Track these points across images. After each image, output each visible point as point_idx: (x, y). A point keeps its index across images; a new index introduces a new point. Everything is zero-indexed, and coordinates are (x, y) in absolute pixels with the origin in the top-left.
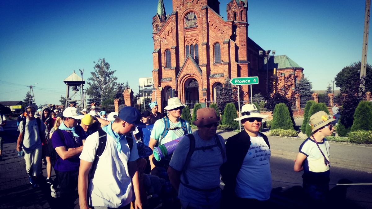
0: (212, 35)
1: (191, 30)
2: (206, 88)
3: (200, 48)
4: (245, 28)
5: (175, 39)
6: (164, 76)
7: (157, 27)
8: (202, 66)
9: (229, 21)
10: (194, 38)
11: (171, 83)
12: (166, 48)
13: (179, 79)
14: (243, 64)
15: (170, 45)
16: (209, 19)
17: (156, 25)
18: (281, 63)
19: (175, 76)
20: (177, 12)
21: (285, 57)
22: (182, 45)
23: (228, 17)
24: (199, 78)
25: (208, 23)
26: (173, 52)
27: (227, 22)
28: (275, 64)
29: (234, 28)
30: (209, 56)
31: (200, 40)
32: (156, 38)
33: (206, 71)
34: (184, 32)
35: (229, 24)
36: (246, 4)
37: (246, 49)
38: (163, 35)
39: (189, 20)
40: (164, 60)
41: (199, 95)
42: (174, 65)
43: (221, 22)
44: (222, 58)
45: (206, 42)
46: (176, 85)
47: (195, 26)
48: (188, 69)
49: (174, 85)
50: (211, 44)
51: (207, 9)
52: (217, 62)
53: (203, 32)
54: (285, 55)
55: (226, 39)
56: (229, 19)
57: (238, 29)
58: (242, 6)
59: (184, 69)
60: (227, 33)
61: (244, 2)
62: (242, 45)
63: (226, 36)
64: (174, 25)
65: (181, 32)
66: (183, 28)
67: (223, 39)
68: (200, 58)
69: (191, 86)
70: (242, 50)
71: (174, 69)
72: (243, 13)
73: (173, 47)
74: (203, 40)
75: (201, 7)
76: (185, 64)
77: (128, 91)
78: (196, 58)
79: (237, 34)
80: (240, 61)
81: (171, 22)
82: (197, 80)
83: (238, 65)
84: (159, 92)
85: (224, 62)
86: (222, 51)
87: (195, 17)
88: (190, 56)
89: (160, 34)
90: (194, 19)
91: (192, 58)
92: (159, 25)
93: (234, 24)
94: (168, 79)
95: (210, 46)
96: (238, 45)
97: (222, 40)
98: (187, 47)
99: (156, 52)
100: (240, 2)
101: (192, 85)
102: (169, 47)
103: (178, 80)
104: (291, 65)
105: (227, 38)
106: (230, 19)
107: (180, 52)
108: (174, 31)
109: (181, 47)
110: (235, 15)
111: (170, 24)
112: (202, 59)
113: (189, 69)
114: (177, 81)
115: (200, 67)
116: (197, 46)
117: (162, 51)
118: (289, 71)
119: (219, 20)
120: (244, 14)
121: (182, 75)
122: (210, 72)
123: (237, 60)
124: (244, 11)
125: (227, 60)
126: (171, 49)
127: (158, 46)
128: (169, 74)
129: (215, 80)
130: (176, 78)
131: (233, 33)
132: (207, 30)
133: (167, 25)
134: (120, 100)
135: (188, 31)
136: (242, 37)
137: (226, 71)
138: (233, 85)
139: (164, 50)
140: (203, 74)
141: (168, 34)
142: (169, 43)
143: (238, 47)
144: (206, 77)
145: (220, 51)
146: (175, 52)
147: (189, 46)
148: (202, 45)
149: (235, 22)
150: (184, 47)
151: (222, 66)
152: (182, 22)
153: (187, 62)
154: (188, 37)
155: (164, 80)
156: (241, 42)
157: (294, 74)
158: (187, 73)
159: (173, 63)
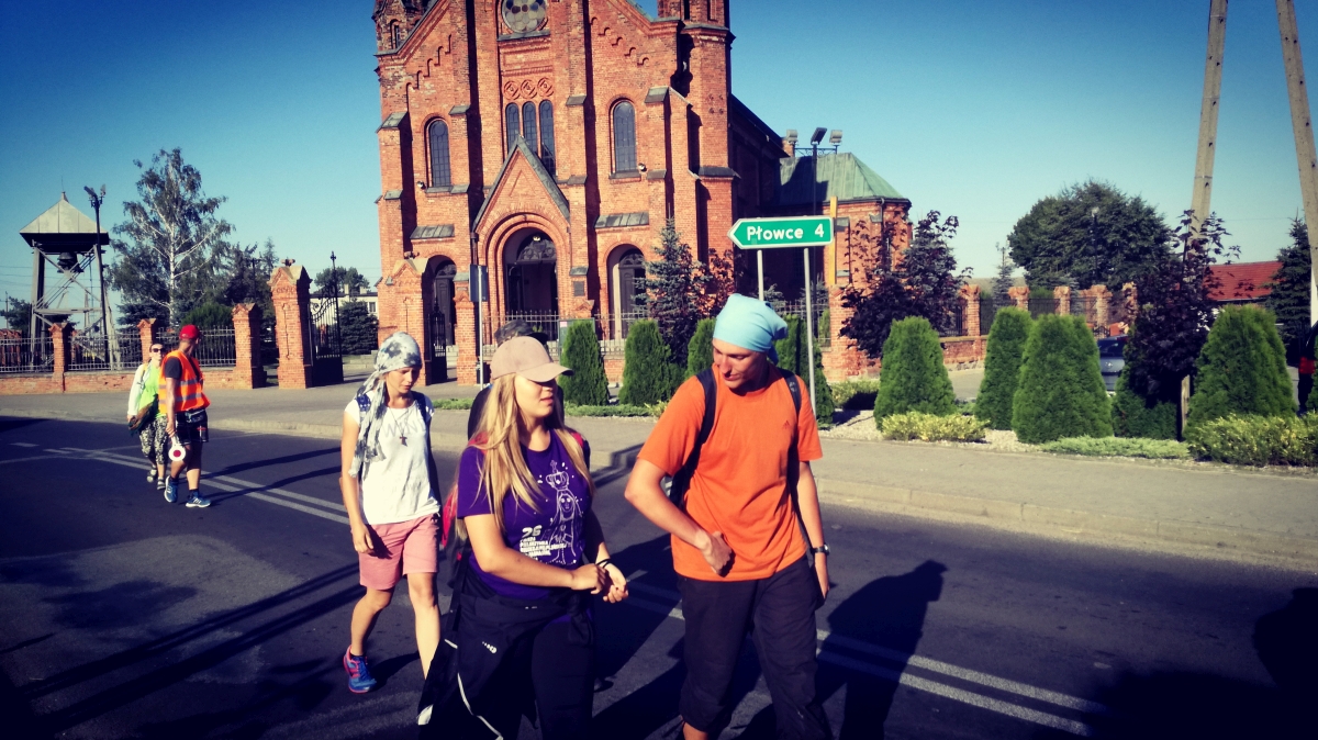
0: (604, 68)
1: (525, 48)
2: (586, 264)
3: (560, 116)
4: (722, 48)
5: (467, 79)
6: (423, 219)
7: (391, 31)
8: (569, 184)
9: (664, 19)
10: (535, 78)
11: (453, 244)
12: (429, 111)
13: (483, 234)
14: (714, 181)
15: (446, 102)
16: (591, 10)
17: (388, 22)
18: (838, 181)
19: (467, 220)
21: (852, 159)
22: (490, 101)
23: (662, 4)
24: (556, 226)
25: (587, 25)
26: (458, 130)
27: (657, 23)
28: (817, 184)
29: (684, 46)
30: (595, 147)
31: (558, 87)
32: (388, 75)
33: (583, 202)
34: (499, 54)
35: (665, 31)
37: (724, 127)
38: (415, 63)
39: (516, 10)
40: (422, 158)
41: (560, 290)
42: (461, 177)
43: (638, 23)
44: (643, 157)
45: (583, 94)
46: (474, 253)
47: (538, 33)
48: (517, 195)
49: (463, 254)
50: (600, 104)
52: (625, 172)
53: (572, 57)
54: (849, 154)
55: (656, 87)
56: (662, 12)
57: (696, 52)
59: (499, 192)
60: (657, 64)
62: (712, 111)
63: (657, 75)
64: (460, 25)
65: (488, 54)
66: (494, 37)
67: (646, 87)
68: (561, 153)
69: (526, 258)
70: (710, 129)
71: (461, 194)
73: (455, 111)
74: (572, 88)
76: (504, 175)
77: (290, 274)
78: (547, 154)
79: (694, 71)
80: (706, 168)
81: (447, 15)
82: (552, 236)
83: (698, 182)
84: (415, 279)
85: (651, 173)
86: (641, 130)
88: (523, 147)
89: (403, 57)
90: (534, 8)
91: (531, 150)
92: (401, 25)
93: (682, 33)
94: (439, 229)
95: (597, 112)
96: (697, 111)
97: (641, 90)
98: (509, 112)
99: (390, 128)
101: (532, 254)
102: (444, 108)
103: (477, 235)
104: (870, 188)
105: (657, 83)
106: (669, 14)
107: (484, 129)
108: (462, 49)
109: (488, 109)
111: (446, 20)
112: (568, 158)
113: (520, 192)
114: (477, 240)
115: (560, 186)
116: (547, 108)
117: (416, 124)
118: (864, 209)
119: (629, 15)
121: (494, 216)
122: (598, 209)
123: (694, 165)
125: (659, 165)
126: (450, 118)
127: (397, 102)
128: (441, 211)
129: (619, 235)
130: (473, 227)
131: (680, 66)
132: (583, 50)
133: (431, 24)
134: (255, 307)
135: (514, 49)
136: (713, 82)
137: (657, 203)
138: (742, 246)
139: (423, 118)
140: (572, 215)
141: (436, 60)
142: (442, 93)
143: (697, 118)
144: (585, 226)
145: (634, 131)
146: (464, 127)
147: (517, 111)
148: (568, 106)
149: (686, 23)
150: (498, 113)
151: (643, 186)
152: (489, 14)
153: (511, 168)
154: (512, 75)
155: (424, 236)
156: (707, 99)
157: (880, 220)
158: (514, 208)
159: (458, 169)
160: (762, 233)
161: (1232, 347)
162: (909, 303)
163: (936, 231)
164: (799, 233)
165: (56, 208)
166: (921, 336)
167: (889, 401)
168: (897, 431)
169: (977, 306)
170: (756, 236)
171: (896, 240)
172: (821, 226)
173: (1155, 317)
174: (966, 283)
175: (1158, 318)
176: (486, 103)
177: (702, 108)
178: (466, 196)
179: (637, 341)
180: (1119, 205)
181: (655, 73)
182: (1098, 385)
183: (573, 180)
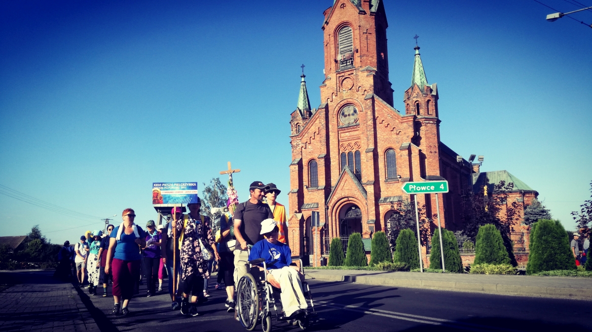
0: (382, 137)
1: (349, 130)
2: (374, 218)
3: (363, 157)
4: (435, 126)
5: (325, 144)
6: (306, 200)
7: (296, 127)
8: (367, 184)
9: (408, 115)
10: (353, 142)
12: (310, 157)
13: (330, 205)
15: (317, 153)
16: (376, 114)
17: (296, 124)
19: (324, 200)
20: (327, 105)
21: (506, 173)
23: (407, 110)
24: (362, 202)
25: (375, 120)
26: (321, 164)
27: (405, 117)
29: (417, 126)
30: (378, 169)
31: (362, 145)
32: (294, 144)
33: (373, 191)
34: (338, 133)
35: (408, 120)
36: (434, 90)
37: (437, 159)
38: (305, 139)
39: (345, 116)
40: (307, 176)
41: (363, 229)
42: (322, 183)
43: (396, 118)
44: (399, 172)
45: (373, 147)
46: (326, 214)
47: (354, 124)
48: (345, 189)
49: (322, 214)
50: (380, 151)
51: (373, 98)
53: (368, 133)
54: (505, 171)
55: (405, 143)
56: (408, 113)
57: (423, 128)
58: (429, 93)
59: (337, 188)
60: (405, 133)
61: (431, 88)
62: (431, 152)
63: (405, 138)
64: (323, 123)
65: (334, 134)
66: (336, 127)
67: (400, 143)
68: (364, 172)
69: (349, 217)
70: (431, 160)
71: (322, 189)
72: (430, 103)
73: (320, 156)
74: (368, 145)
75: (364, 96)
76: (339, 181)
78: (358, 172)
79: (422, 135)
80: (430, 176)
81: (318, 119)
82: (360, 207)
85: (403, 179)
86: (398, 161)
87: (355, 111)
88: (347, 170)
89: (301, 137)
90: (353, 115)
91: (352, 172)
92: (300, 125)
93: (416, 120)
94: (313, 204)
95: (379, 154)
96: (424, 152)
97: (398, 145)
98: (342, 156)
99: (294, 164)
100: (426, 88)
101: (352, 215)
102: (315, 156)
103: (328, 207)
105: (405, 141)
106: (410, 113)
107: (332, 163)
108: (324, 132)
109: (333, 155)
110: (418, 106)
111: (317, 122)
112: (366, 174)
114: (328, 209)
115: (363, 185)
116: (358, 154)
117: (305, 163)
118: (513, 196)
119: (393, 115)
120: (432, 106)
121: (335, 198)
122: (380, 194)
123: (423, 175)
124: (432, 101)
125: (407, 175)
126: (318, 159)
127: (298, 154)
128: (314, 197)
129: (389, 206)
130: (326, 203)
131: (415, 134)
132: (373, 130)
133: (312, 123)
135: (345, 131)
136: (431, 140)
139: (307, 160)
140: (368, 197)
141: (313, 137)
142: (316, 150)
143: (424, 155)
144: (374, 202)
145: (395, 162)
146: (324, 162)
147: (345, 155)
148: (367, 152)
149: (418, 116)
150: (338, 156)
151: (399, 185)
152: (335, 118)
153: (343, 178)
154: (344, 141)
155: (306, 207)
156: (429, 147)
157: (522, 201)
158: (343, 195)
159: (321, 180)
160: (416, 188)
164: (432, 188)
170: (413, 189)
172: (442, 185)
176: (333, 153)
177: (427, 151)
178: (324, 190)
183: (368, 182)
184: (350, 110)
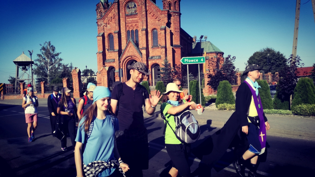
0: (150, 22)
1: (131, 17)
3: (140, 33)
4: (178, 17)
5: (117, 24)
6: (107, 57)
7: (100, 13)
8: (142, 49)
9: (165, 10)
10: (134, 24)
11: (114, 63)
12: (109, 32)
13: (122, 61)
14: (176, 48)
15: (113, 30)
16: (147, 8)
17: (99, 11)
18: (206, 48)
19: (118, 58)
20: (119, 0)
21: (210, 43)
22: (123, 30)
23: (164, 6)
24: (139, 59)
25: (146, 11)
26: (116, 37)
27: (163, 11)
28: (201, 49)
29: (169, 16)
30: (148, 40)
31: (139, 26)
32: (100, 24)
33: (145, 53)
34: (125, 18)
35: (165, 13)
37: (179, 35)
38: (106, 21)
39: (129, 8)
40: (107, 43)
42: (117, 48)
43: (158, 11)
44: (159, 42)
45: (145, 28)
46: (119, 65)
47: (135, 13)
49: (117, 66)
50: (149, 30)
52: (155, 46)
53: (143, 19)
54: (209, 42)
55: (163, 26)
56: (164, 8)
57: (172, 18)
59: (126, 51)
60: (163, 20)
62: (176, 32)
63: (163, 23)
64: (116, 12)
65: (123, 19)
66: (124, 15)
68: (140, 42)
70: (176, 36)
71: (117, 51)
72: (176, 3)
73: (115, 32)
74: (143, 26)
76: (126, 47)
77: (76, 71)
78: (137, 42)
79: (172, 22)
80: (175, 45)
81: (113, 9)
83: (173, 49)
84: (106, 72)
85: (161, 46)
86: (159, 36)
87: (135, 6)
88: (131, 40)
89: (103, 19)
90: (134, 8)
91: (133, 41)
92: (102, 12)
93: (169, 13)
94: (111, 60)
95: (149, 32)
96: (173, 32)
97: (159, 27)
98: (128, 32)
99: (100, 36)
102: (112, 31)
104: (214, 50)
106: (166, 9)
107: (122, 36)
108: (117, 17)
109: (123, 31)
110: (170, 5)
111: (113, 11)
112: (142, 43)
113: (130, 51)
114: (120, 62)
115: (140, 50)
116: (137, 31)
117: (106, 35)
118: (212, 55)
119: (156, 9)
120: (177, 5)
121: (124, 57)
122: (149, 55)
123: (172, 44)
125: (163, 44)
126: (114, 34)
127: (102, 30)
128: (112, 55)
129: (154, 61)
130: (119, 59)
131: (168, 21)
132: (145, 17)
133: (110, 12)
134: (68, 79)
135: (129, 17)
136: (176, 25)
137: (163, 53)
138: (183, 64)
139: (108, 34)
140: (143, 56)
141: (111, 20)
142: (112, 28)
143: (173, 33)
144: (146, 59)
145: (157, 36)
146: (117, 36)
147: (130, 32)
148: (142, 31)
149: (170, 11)
150: (125, 32)
151: (159, 50)
152: (123, 9)
153: (128, 46)
154: (129, 23)
155: (108, 62)
156: (175, 29)
157: (216, 57)
158: (129, 55)
159: (116, 46)
160: (188, 61)
161: (302, 87)
162: (224, 77)
163: (230, 60)
164: (197, 60)
165: (21, 55)
166: (227, 85)
167: (219, 101)
168: (221, 108)
169: (240, 78)
170: (187, 61)
171: (220, 62)
172: (202, 59)
173: (283, 80)
174: (237, 72)
175: (284, 81)
176: (122, 30)
177: (174, 31)
178: (118, 52)
179: (158, 86)
180: (274, 53)
181: (162, 23)
182: (270, 97)
184: (132, 5)
